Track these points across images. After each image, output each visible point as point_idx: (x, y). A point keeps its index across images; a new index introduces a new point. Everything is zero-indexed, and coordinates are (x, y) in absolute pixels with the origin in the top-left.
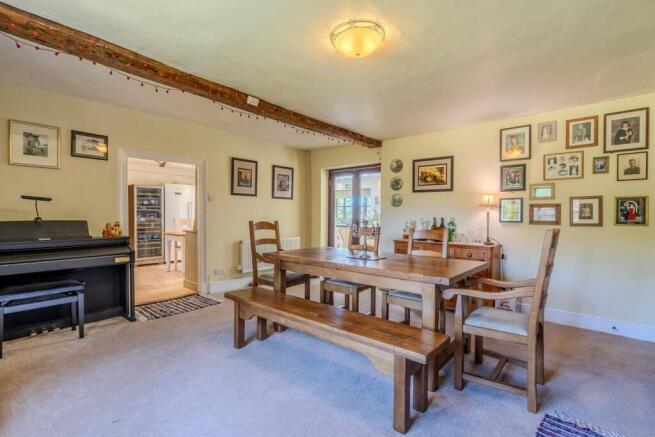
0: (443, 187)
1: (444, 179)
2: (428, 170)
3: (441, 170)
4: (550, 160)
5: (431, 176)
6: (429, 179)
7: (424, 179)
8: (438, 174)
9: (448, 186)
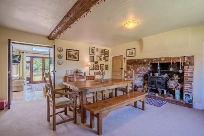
0: (76, 59)
1: (77, 57)
2: (72, 53)
3: (76, 54)
4: (98, 56)
5: (73, 55)
6: (72, 56)
7: (70, 56)
8: (75, 55)
9: (78, 59)
